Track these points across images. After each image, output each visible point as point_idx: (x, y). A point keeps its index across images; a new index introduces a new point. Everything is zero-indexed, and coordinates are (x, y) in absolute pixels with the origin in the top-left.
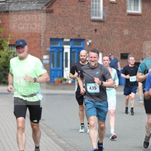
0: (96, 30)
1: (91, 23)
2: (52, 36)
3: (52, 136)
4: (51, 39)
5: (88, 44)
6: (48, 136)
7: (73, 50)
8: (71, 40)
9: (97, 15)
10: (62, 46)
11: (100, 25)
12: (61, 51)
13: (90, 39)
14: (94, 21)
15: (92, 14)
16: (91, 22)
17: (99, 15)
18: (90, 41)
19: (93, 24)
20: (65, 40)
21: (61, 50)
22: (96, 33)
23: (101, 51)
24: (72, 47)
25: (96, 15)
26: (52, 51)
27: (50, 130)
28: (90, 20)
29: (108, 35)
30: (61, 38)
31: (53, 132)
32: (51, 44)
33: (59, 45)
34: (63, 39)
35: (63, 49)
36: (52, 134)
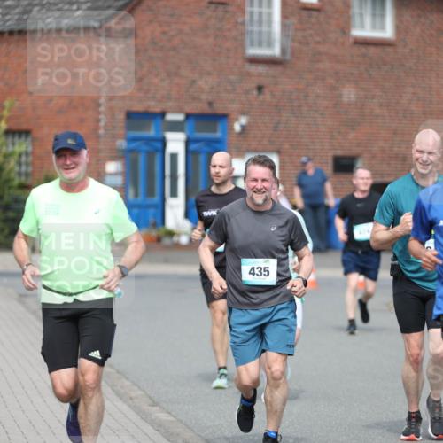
0: (260, 89)
1: (247, 68)
2: (132, 106)
3: (131, 398)
4: (130, 115)
5: (237, 127)
6: (121, 399)
7: (193, 147)
8: (188, 116)
9: (265, 44)
10: (160, 136)
11: (271, 72)
12: (157, 150)
13: (243, 113)
14: (255, 61)
15: (248, 42)
16: (247, 64)
17: (270, 44)
18: (243, 120)
19: (253, 69)
20: (170, 117)
21: (159, 145)
22: (262, 97)
23: (276, 147)
24: (192, 137)
25: (260, 44)
26: (131, 151)
27: (125, 380)
28: (244, 59)
29: (296, 104)
30: (158, 110)
31: (136, 388)
32: (128, 128)
33: (152, 133)
34: (163, 114)
35: (164, 142)
36: (133, 394)
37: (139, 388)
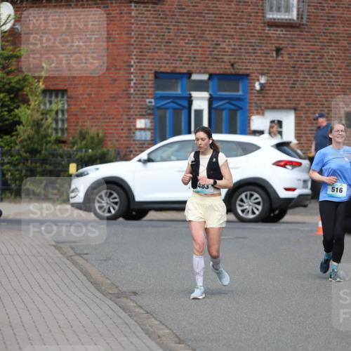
0: (278, 50)
1: (266, 31)
2: (161, 67)
3: (159, 337)
4: (158, 75)
5: (257, 87)
6: (150, 337)
7: (216, 105)
8: (211, 76)
9: (283, 9)
10: (186, 95)
11: (289, 36)
12: (184, 107)
13: (263, 74)
14: (274, 24)
15: (267, 7)
16: (267, 28)
17: (288, 10)
18: (263, 80)
19: (272, 32)
20: (195, 77)
21: (185, 103)
22: (280, 58)
23: (294, 105)
24: (214, 96)
25: (279, 10)
26: (159, 108)
27: (153, 320)
28: (264, 23)
29: (312, 64)
30: (185, 71)
31: (163, 327)
32: (157, 87)
33: (179, 92)
34: (189, 74)
35: (190, 100)
36: (161, 333)
37: (166, 326)
